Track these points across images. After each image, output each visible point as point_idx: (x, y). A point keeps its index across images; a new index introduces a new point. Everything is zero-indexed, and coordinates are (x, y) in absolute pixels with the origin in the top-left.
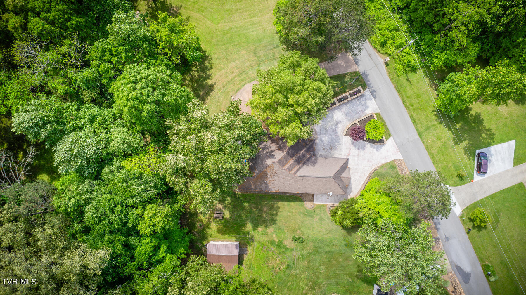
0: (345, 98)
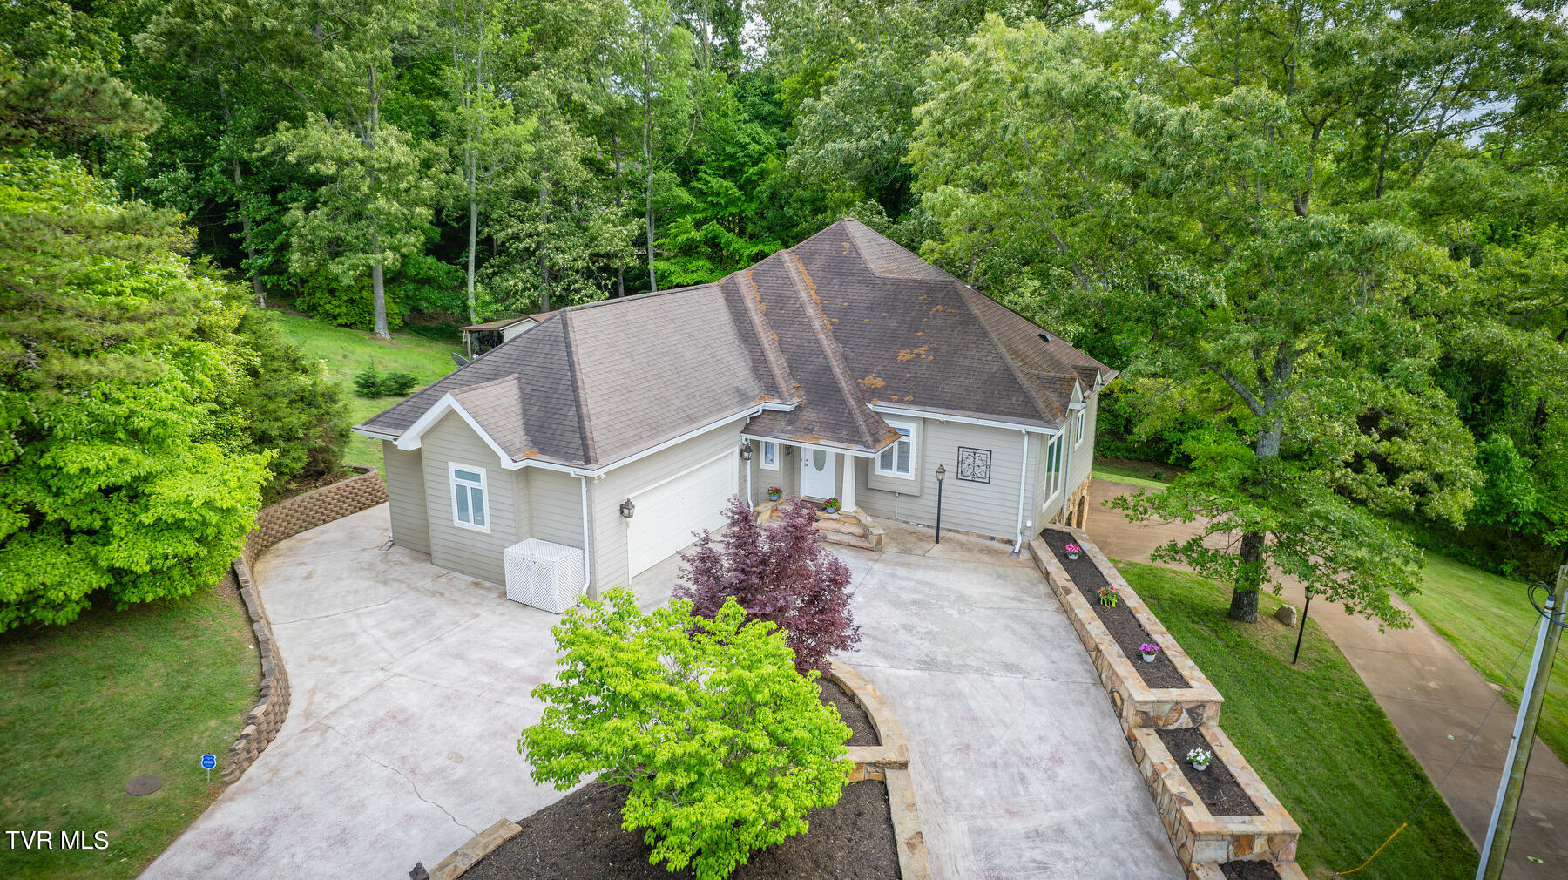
0: (1217, 787)
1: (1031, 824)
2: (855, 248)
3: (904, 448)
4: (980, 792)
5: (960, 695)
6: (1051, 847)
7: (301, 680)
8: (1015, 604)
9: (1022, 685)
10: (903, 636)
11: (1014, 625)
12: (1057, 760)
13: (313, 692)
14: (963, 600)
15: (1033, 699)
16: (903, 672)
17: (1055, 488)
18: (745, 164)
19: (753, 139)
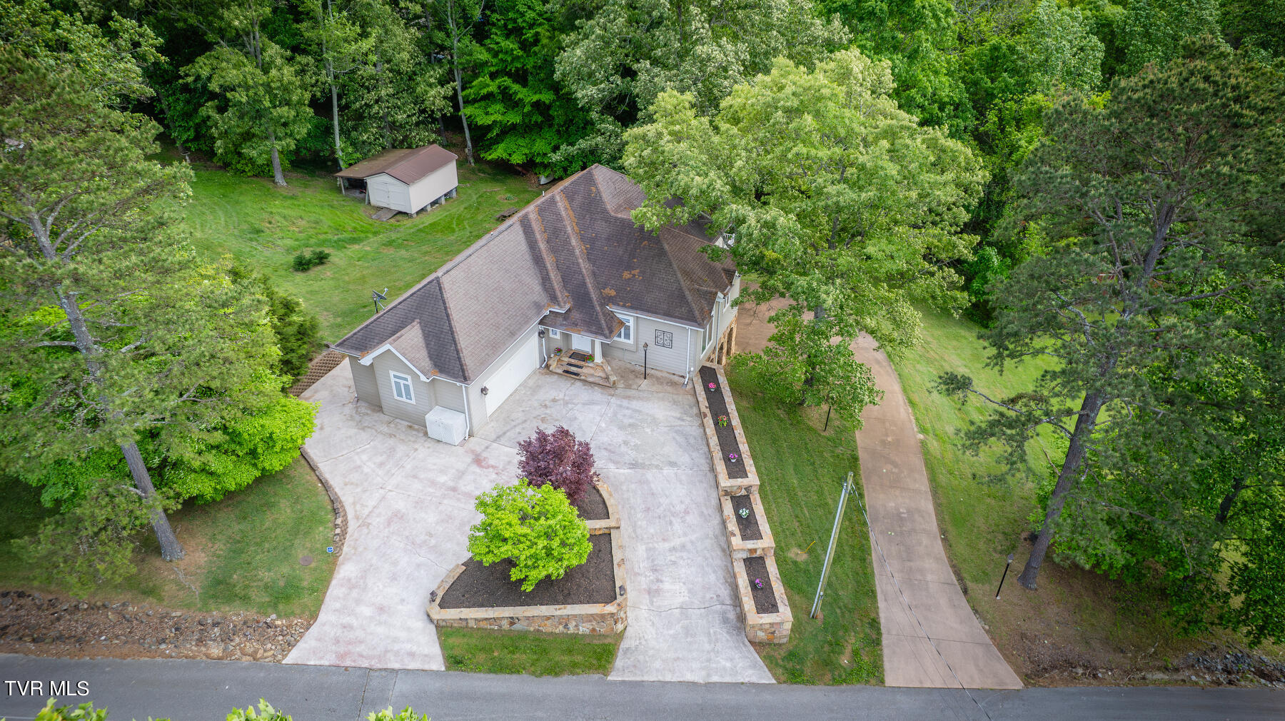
0: (748, 527)
1: (672, 544)
2: (598, 192)
3: (628, 328)
4: (652, 531)
5: (647, 482)
6: (678, 554)
7: (347, 498)
8: (680, 423)
9: (676, 474)
10: (623, 449)
11: (677, 437)
12: (686, 512)
13: (354, 504)
14: (655, 422)
15: (681, 482)
16: (622, 471)
17: (710, 339)
18: (523, 28)
19: (529, 7)
